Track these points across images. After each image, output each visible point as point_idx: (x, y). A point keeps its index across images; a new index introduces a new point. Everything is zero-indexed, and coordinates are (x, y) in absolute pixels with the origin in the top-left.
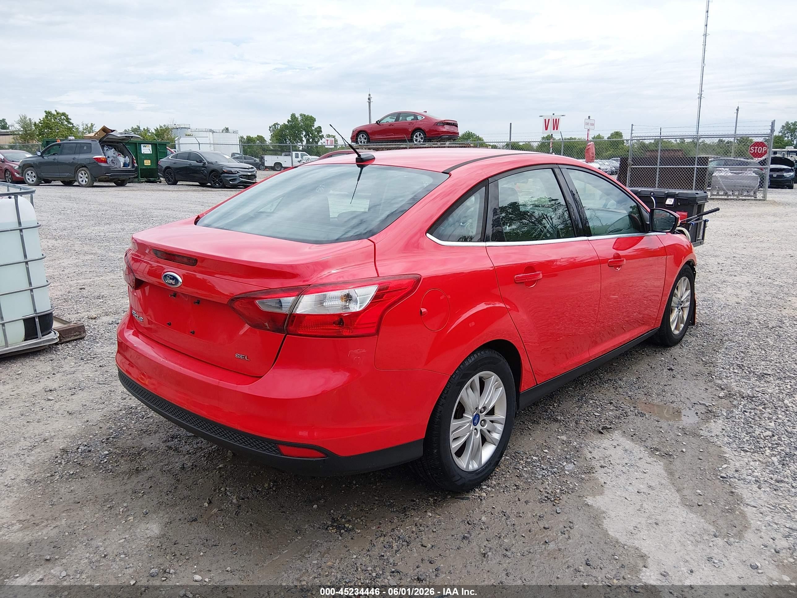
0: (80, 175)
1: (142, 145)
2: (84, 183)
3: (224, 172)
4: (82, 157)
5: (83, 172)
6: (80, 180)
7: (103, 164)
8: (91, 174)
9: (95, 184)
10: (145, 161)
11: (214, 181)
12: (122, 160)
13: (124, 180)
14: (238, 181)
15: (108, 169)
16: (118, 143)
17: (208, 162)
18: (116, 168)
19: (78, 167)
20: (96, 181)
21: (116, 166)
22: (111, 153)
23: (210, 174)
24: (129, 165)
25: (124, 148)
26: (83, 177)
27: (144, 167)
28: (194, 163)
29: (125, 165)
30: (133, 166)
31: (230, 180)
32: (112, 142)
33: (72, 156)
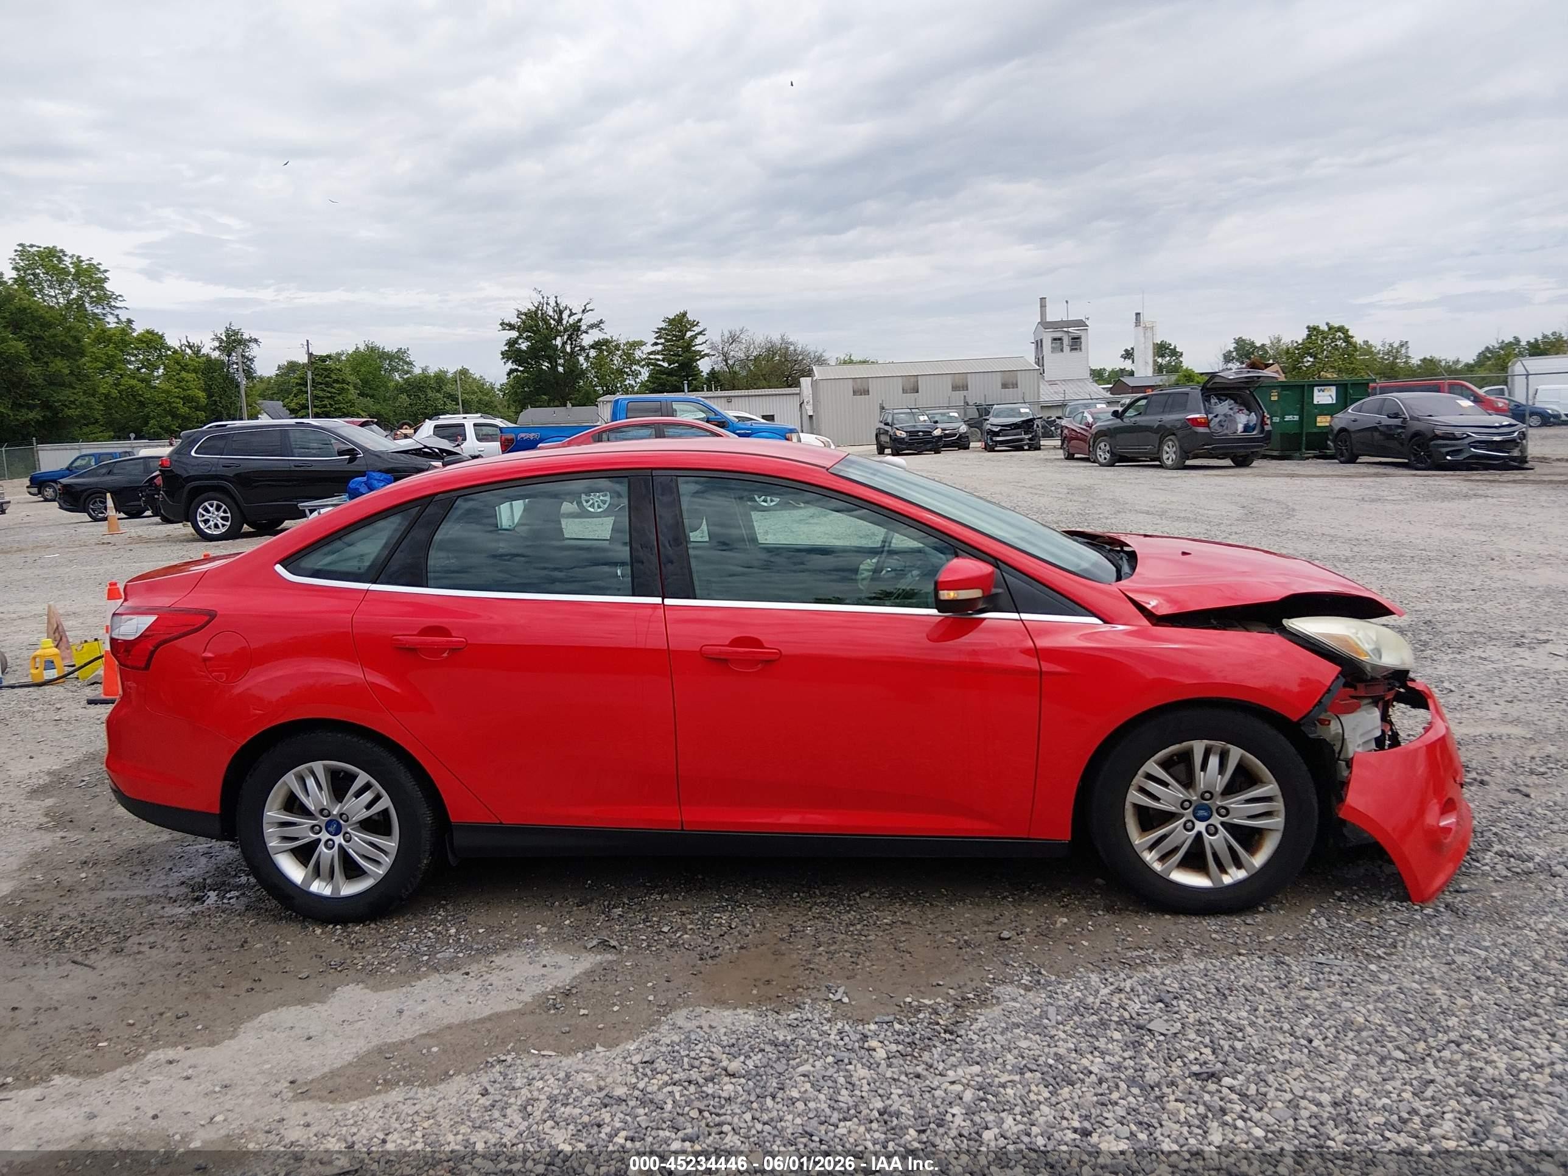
0: (1166, 448)
1: (1316, 389)
2: (1169, 462)
3: (1437, 437)
4: (1171, 418)
5: (1170, 443)
6: (1165, 456)
7: (1201, 430)
8: (1181, 447)
9: (1189, 462)
10: (1319, 419)
11: (1415, 455)
12: (1242, 419)
13: (1247, 456)
14: (1466, 455)
15: (1209, 438)
16: (1239, 389)
17: (1412, 418)
18: (1226, 435)
19: (1164, 432)
20: (1188, 459)
21: (1226, 432)
22: (1224, 407)
23: (1410, 441)
24: (1254, 429)
25: (1251, 399)
26: (1169, 454)
27: (1315, 430)
28: (1384, 420)
29: (1247, 428)
30: (1262, 431)
31: (1448, 453)
32: (1228, 389)
33: (1158, 417)
